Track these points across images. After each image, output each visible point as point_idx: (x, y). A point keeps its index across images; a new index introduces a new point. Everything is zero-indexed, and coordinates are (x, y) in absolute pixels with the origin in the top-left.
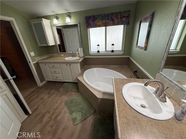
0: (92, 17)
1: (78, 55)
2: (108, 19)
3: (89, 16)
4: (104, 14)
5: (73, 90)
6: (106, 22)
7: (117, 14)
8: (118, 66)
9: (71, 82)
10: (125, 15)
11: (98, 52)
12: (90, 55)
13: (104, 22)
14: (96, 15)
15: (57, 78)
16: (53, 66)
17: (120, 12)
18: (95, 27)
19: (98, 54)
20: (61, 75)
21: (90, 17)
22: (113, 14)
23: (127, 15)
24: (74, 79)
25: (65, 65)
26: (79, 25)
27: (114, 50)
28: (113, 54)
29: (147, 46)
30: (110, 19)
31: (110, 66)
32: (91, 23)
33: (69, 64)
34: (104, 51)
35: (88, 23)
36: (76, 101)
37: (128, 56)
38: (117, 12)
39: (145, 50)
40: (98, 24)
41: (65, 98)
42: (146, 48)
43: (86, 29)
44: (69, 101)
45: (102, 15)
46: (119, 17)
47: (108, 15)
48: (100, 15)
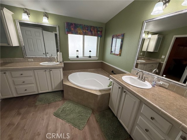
0: (74, 24)
1: (56, 60)
2: (88, 30)
3: (71, 22)
4: (84, 25)
5: (57, 100)
6: (86, 32)
7: (94, 28)
8: (94, 69)
9: (50, 91)
10: (99, 30)
11: (78, 57)
12: (69, 60)
13: (84, 31)
14: (77, 24)
15: (26, 90)
16: (22, 75)
17: (96, 27)
18: (76, 34)
19: (78, 59)
20: (33, 85)
21: (72, 24)
22: (91, 26)
23: (101, 30)
24: (53, 87)
25: (42, 71)
26: (57, 29)
27: (91, 56)
28: (90, 59)
29: (121, 53)
30: (89, 30)
31: (88, 70)
32: (72, 29)
33: (48, 70)
34: (82, 56)
35: (69, 28)
36: (67, 109)
37: (101, 61)
38: (94, 26)
39: (120, 56)
40: (79, 32)
41: (51, 111)
42: (120, 55)
43: (66, 33)
44: (60, 112)
45: (82, 25)
46: (96, 30)
47: (88, 27)
48: (81, 25)
